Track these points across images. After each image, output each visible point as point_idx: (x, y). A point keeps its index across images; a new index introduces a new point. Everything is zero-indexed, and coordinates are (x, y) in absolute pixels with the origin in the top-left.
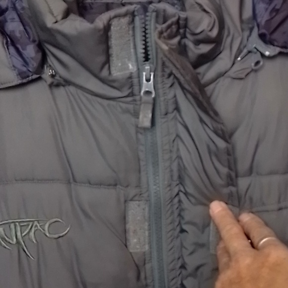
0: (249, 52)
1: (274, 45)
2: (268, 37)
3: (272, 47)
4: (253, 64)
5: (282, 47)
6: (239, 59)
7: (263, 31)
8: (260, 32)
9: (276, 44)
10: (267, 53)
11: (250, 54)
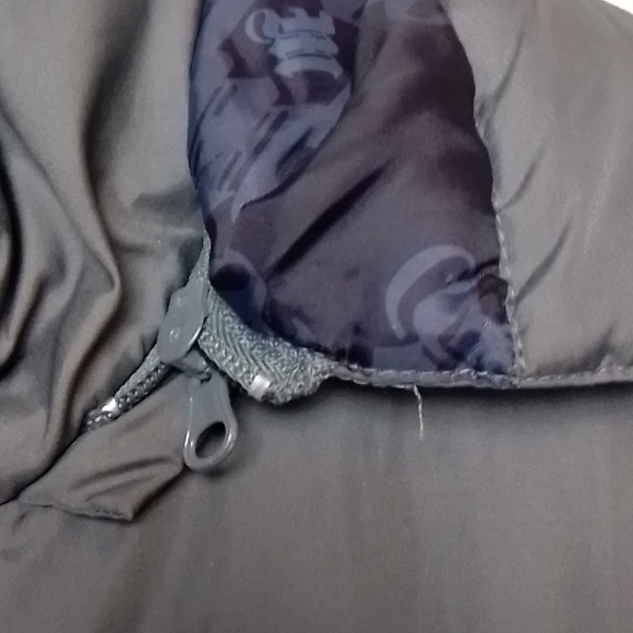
0: (171, 371)
1: (297, 344)
2: (259, 292)
3: (284, 348)
4: (190, 442)
5: (339, 355)
6: (111, 406)
7: (232, 257)
8: (219, 264)
9: (304, 332)
10: (259, 384)
11: (177, 383)
